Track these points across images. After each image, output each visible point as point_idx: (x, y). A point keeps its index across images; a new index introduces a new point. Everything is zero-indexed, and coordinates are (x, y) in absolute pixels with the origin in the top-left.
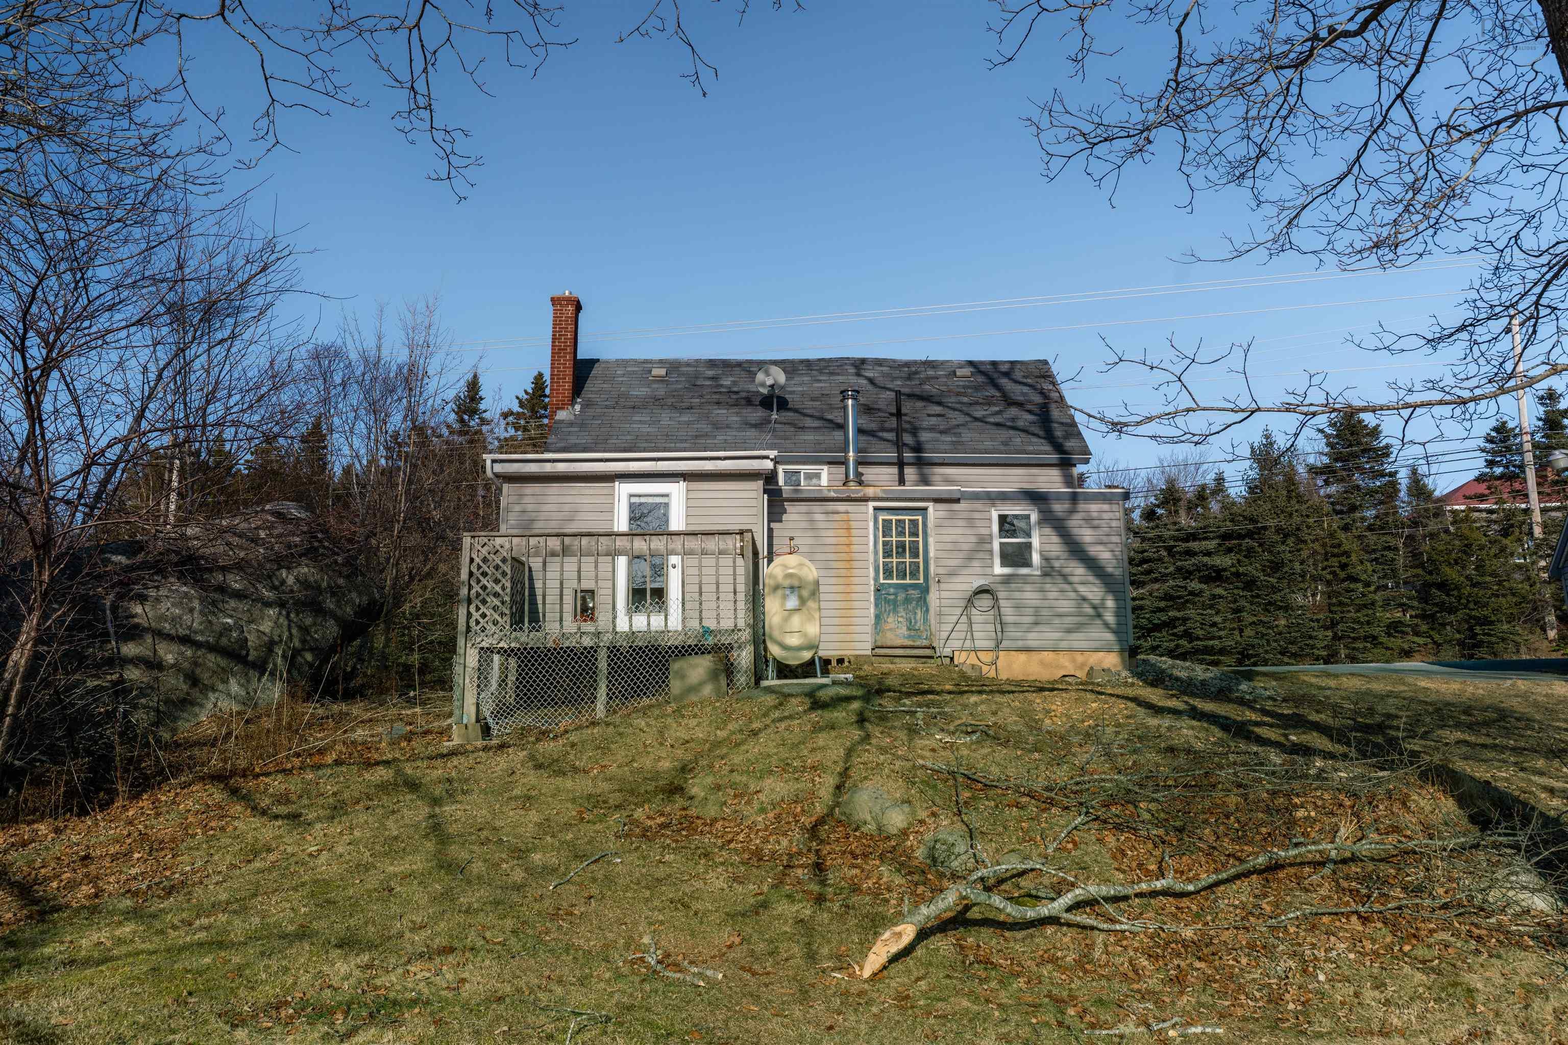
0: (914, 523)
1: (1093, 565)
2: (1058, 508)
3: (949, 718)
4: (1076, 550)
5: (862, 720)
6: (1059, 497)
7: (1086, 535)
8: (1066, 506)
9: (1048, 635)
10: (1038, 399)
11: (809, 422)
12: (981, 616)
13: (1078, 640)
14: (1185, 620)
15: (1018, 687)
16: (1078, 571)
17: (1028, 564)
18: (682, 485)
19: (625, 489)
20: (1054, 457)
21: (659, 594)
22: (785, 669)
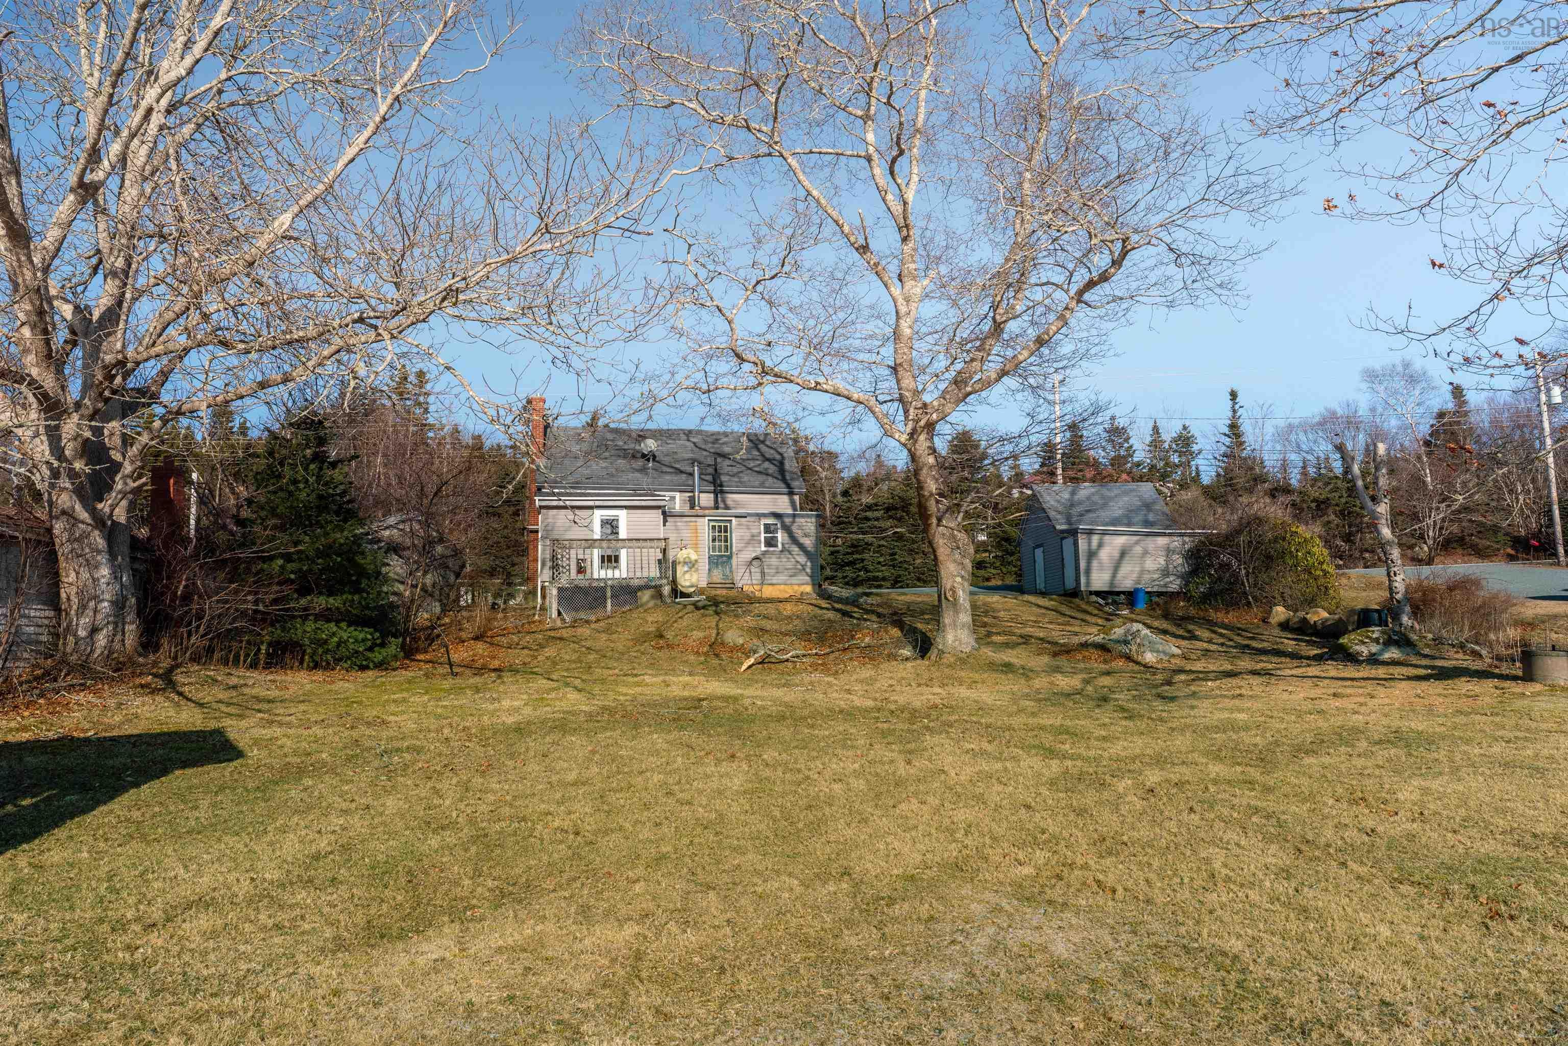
0: (726, 527)
1: (801, 547)
2: (788, 520)
3: (751, 611)
4: (794, 540)
5: (717, 613)
6: (788, 515)
7: (798, 533)
8: (791, 520)
9: (782, 578)
10: (778, 457)
11: (665, 469)
12: (755, 570)
13: (794, 580)
14: (863, 560)
15: (771, 601)
16: (795, 549)
17: (776, 546)
18: (625, 511)
19: (598, 514)
20: (786, 490)
21: (617, 559)
22: (684, 595)
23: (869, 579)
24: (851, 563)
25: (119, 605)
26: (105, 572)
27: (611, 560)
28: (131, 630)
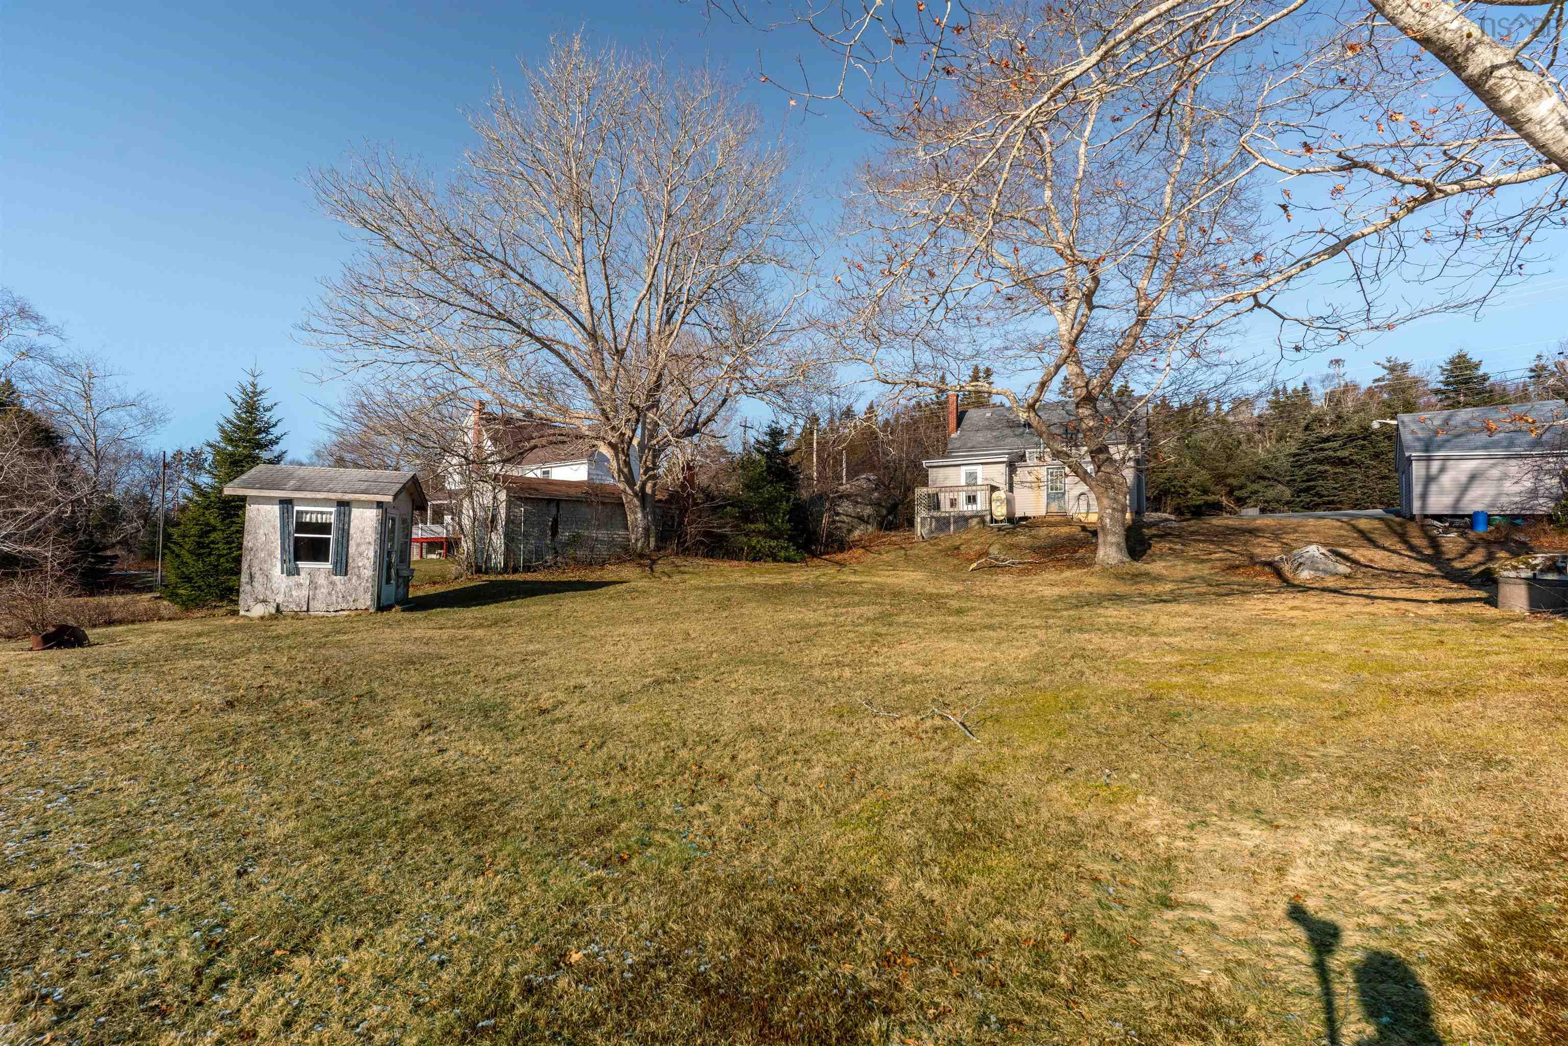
0: (1061, 472)
12: (1083, 502)
18: (981, 466)
19: (964, 469)
21: (975, 498)
22: (996, 522)
23: (1324, 503)
24: (1307, 490)
25: (647, 530)
26: (640, 515)
27: (972, 499)
28: (652, 541)
